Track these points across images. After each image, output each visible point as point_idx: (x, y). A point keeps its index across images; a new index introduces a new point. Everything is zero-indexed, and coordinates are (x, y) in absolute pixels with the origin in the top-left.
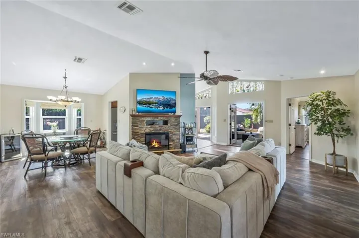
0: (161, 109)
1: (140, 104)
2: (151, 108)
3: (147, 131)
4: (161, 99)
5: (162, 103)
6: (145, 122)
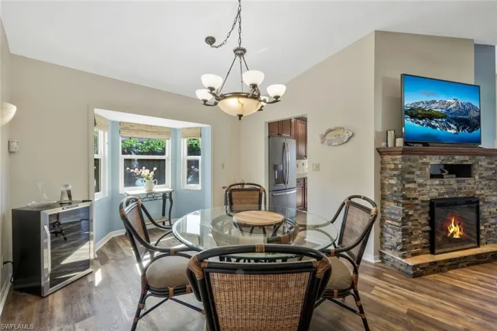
0: (453, 131)
1: (412, 117)
2: (434, 127)
3: (434, 194)
4: (451, 106)
5: (453, 116)
6: (428, 170)
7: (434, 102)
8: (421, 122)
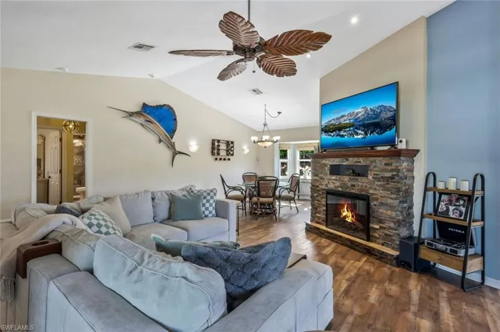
0: (360, 137)
1: (326, 132)
2: (342, 136)
3: (331, 186)
4: (360, 115)
5: (361, 123)
6: (327, 169)
7: (343, 116)
8: (332, 134)
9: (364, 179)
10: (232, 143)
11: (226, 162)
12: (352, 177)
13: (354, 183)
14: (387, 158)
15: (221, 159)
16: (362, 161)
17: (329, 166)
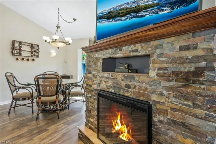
6: (100, 64)
9: (141, 77)
10: (38, 46)
11: (30, 62)
12: (126, 74)
13: (129, 83)
14: (185, 37)
15: (23, 59)
16: (141, 49)
17: (101, 61)
